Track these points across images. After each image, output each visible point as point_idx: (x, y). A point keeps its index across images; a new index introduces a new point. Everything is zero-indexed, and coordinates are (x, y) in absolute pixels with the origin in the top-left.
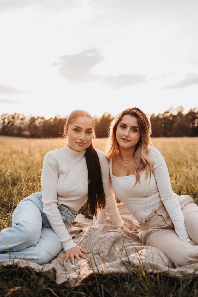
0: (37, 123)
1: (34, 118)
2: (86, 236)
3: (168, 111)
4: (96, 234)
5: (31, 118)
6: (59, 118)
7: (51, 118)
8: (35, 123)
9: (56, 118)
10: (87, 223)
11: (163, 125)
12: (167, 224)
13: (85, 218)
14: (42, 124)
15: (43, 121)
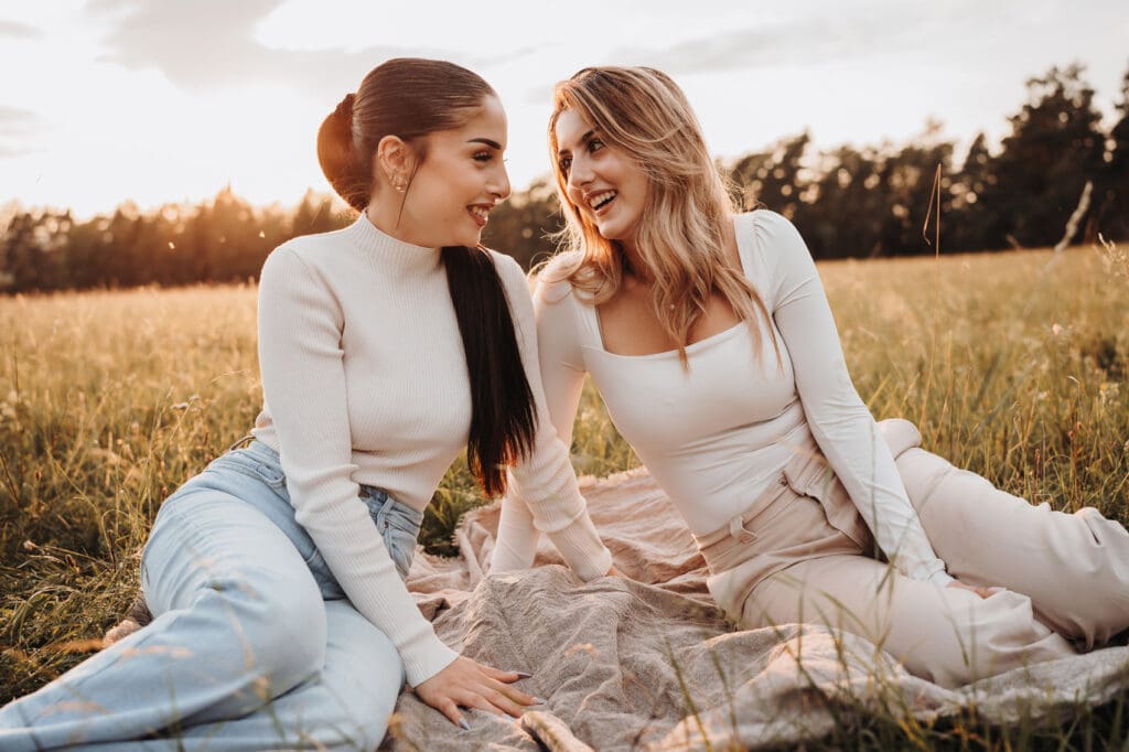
0: (42, 235)
1: (28, 216)
2: (488, 623)
3: (543, 181)
4: (531, 608)
5: (16, 219)
6: (131, 215)
7: (101, 216)
8: (32, 237)
9: (119, 217)
10: (447, 575)
11: (527, 233)
12: (834, 528)
13: (424, 554)
14: (62, 241)
15: (66, 227)
